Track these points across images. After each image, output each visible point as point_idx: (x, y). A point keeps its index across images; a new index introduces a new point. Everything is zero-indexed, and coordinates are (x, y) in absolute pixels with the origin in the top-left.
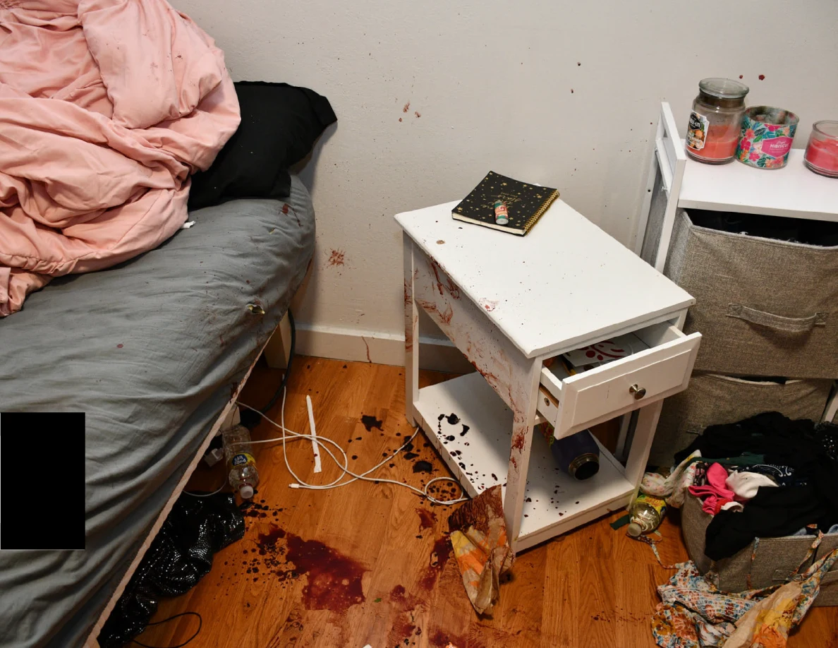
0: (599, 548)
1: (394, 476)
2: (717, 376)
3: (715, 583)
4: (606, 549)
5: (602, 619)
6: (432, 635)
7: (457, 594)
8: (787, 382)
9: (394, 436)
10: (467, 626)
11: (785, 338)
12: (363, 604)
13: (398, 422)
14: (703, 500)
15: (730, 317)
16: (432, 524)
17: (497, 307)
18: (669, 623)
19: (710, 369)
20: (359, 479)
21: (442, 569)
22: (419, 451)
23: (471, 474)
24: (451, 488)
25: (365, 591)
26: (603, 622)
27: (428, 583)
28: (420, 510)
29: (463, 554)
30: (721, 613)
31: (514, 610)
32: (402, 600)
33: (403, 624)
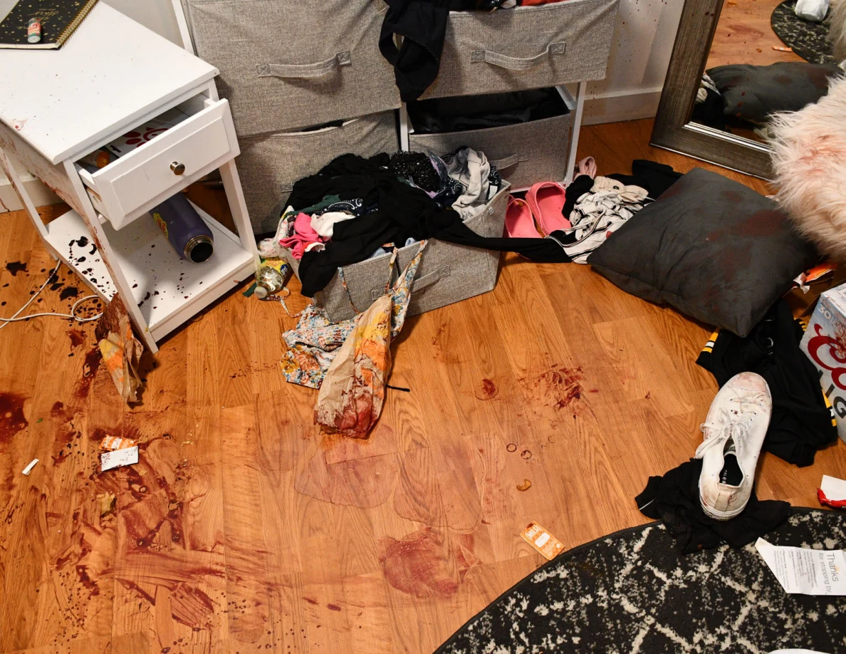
0: (234, 317)
1: (43, 310)
2: (280, 135)
3: (326, 316)
4: (240, 316)
5: (239, 376)
6: (91, 434)
7: (110, 393)
8: (344, 124)
9: (40, 273)
10: (121, 417)
11: (320, 85)
12: (27, 428)
13: (42, 260)
14: (293, 248)
15: (262, 77)
16: (82, 340)
17: (25, 125)
18: (293, 362)
19: (269, 130)
20: (11, 321)
21: (94, 376)
22: (64, 280)
23: (103, 286)
24: (96, 304)
25: (27, 416)
26: (240, 378)
27: (83, 392)
28: (70, 332)
29: (110, 357)
30: (330, 340)
31: (162, 391)
32: (61, 413)
33: (64, 433)
